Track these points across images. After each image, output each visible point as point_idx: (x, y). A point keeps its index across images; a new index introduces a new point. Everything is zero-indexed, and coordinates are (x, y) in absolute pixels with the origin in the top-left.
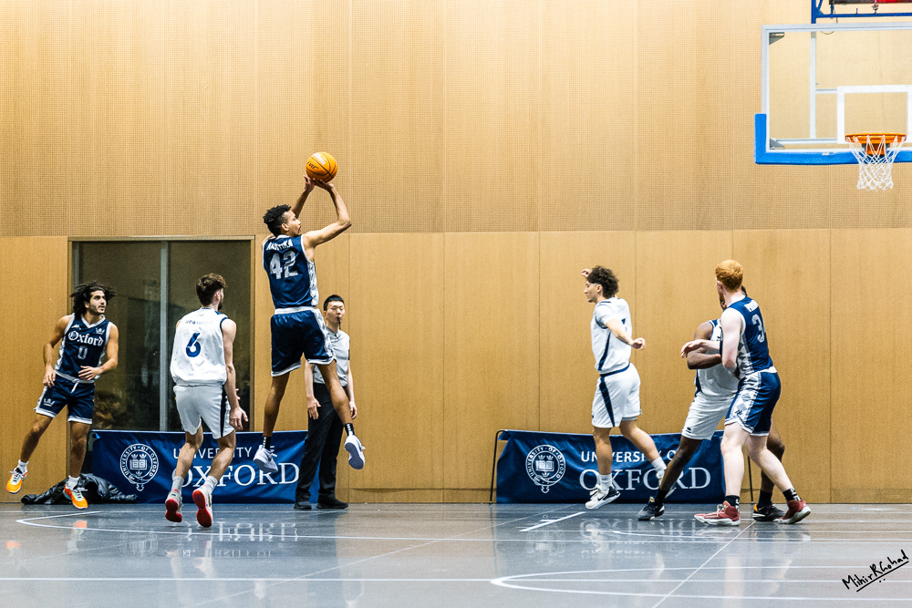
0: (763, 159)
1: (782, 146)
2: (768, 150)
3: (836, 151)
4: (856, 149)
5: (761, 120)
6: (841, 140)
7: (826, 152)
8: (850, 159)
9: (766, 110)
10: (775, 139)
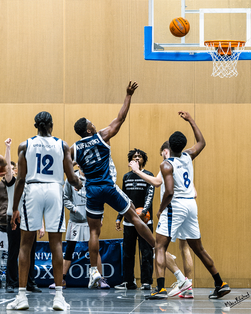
0: (149, 56)
1: (163, 48)
2: (153, 51)
3: (198, 52)
4: (211, 50)
5: (148, 30)
6: (202, 44)
7: (191, 52)
8: (207, 58)
9: (151, 24)
10: (157, 44)
